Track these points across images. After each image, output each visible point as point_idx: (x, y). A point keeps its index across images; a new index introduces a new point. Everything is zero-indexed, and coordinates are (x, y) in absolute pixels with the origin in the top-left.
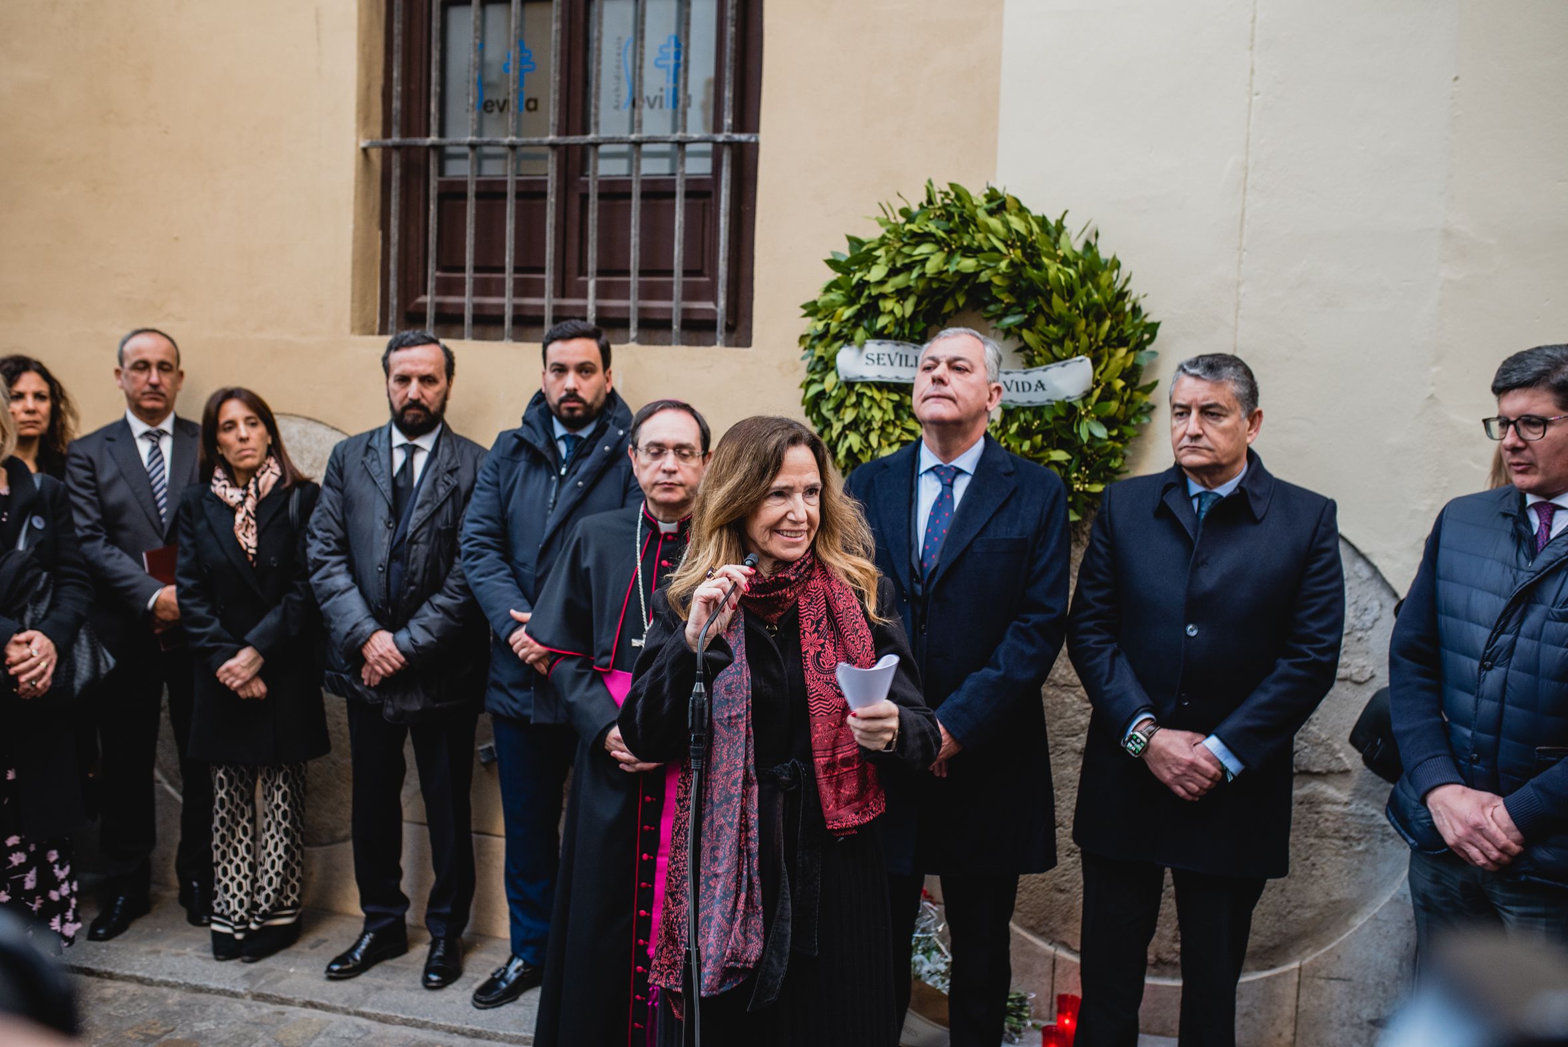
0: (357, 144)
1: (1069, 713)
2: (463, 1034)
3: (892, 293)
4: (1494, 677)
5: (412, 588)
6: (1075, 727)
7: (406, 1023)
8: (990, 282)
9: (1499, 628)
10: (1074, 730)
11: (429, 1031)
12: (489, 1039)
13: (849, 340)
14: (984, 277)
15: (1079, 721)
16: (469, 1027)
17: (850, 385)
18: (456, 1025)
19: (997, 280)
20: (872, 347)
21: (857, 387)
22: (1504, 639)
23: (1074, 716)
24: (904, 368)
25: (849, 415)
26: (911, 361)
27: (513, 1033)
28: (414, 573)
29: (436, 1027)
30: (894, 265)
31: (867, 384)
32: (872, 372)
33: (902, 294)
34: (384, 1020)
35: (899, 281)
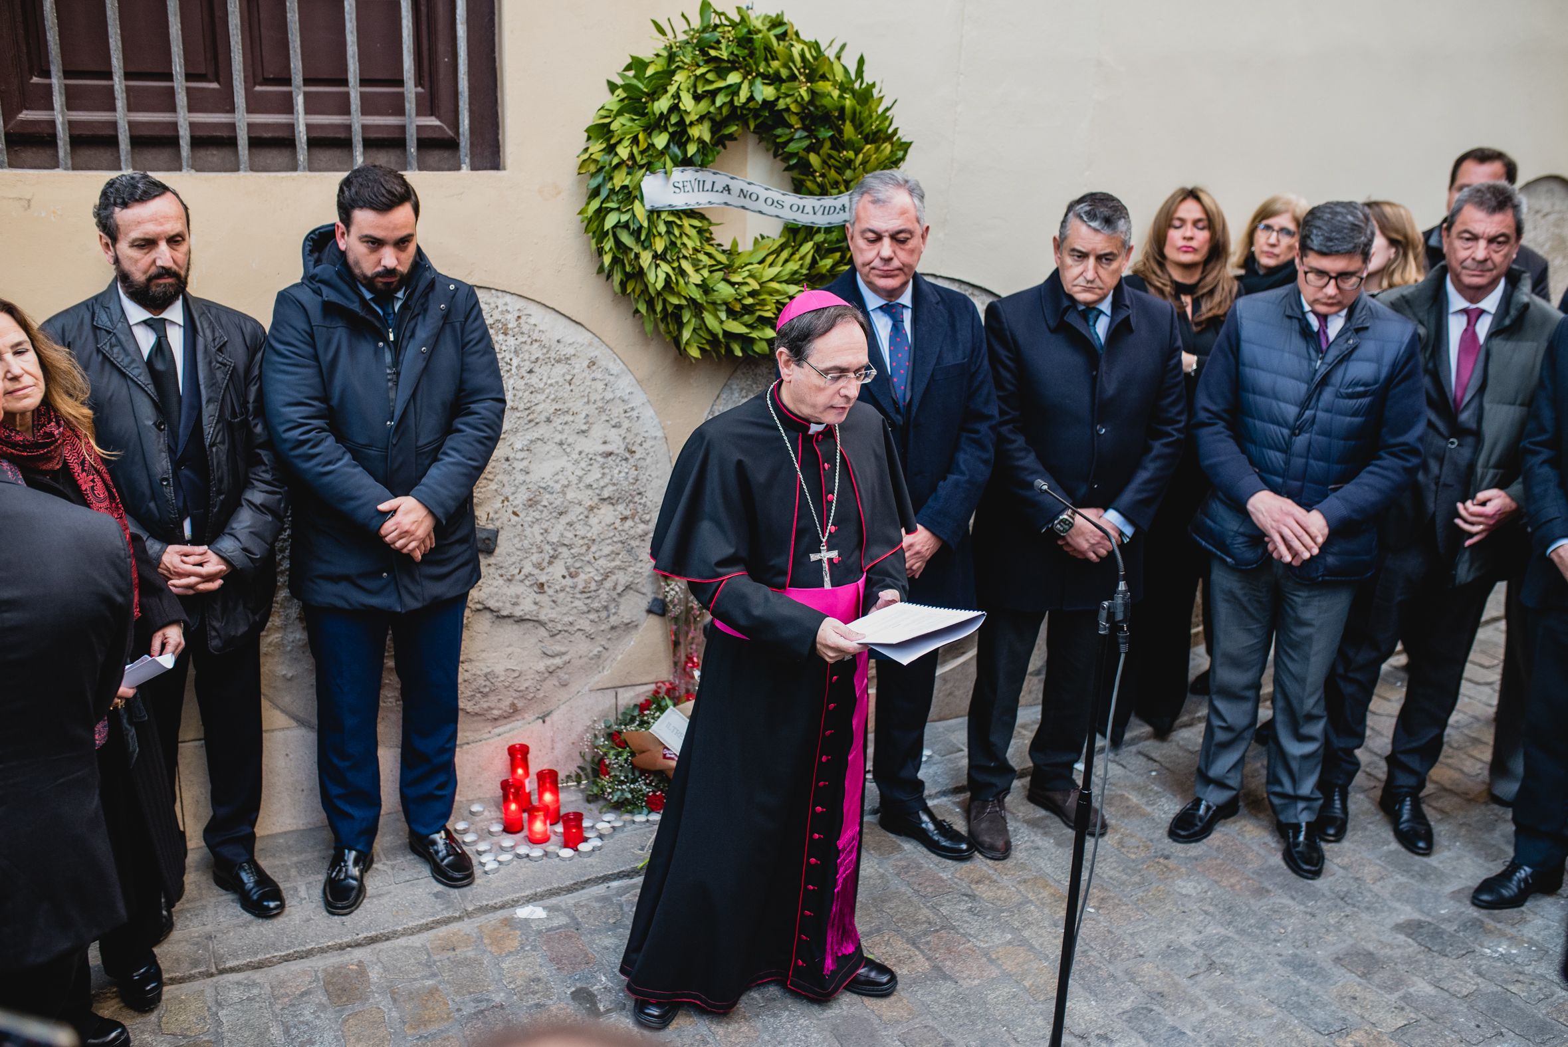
2: (358, 945)
3: (697, 120)
4: (1301, 441)
5: (222, 497)
7: (286, 959)
8: (788, 109)
9: (1304, 405)
11: (318, 956)
12: (388, 939)
13: (649, 167)
14: (781, 104)
16: (361, 936)
17: (654, 213)
18: (346, 940)
19: (793, 108)
20: (678, 175)
21: (663, 216)
22: (1308, 413)
24: (702, 193)
25: (659, 246)
26: (708, 186)
27: (411, 924)
28: (221, 481)
29: (322, 951)
30: (695, 91)
31: (677, 213)
32: (681, 201)
33: (702, 120)
34: (259, 966)
35: (701, 107)
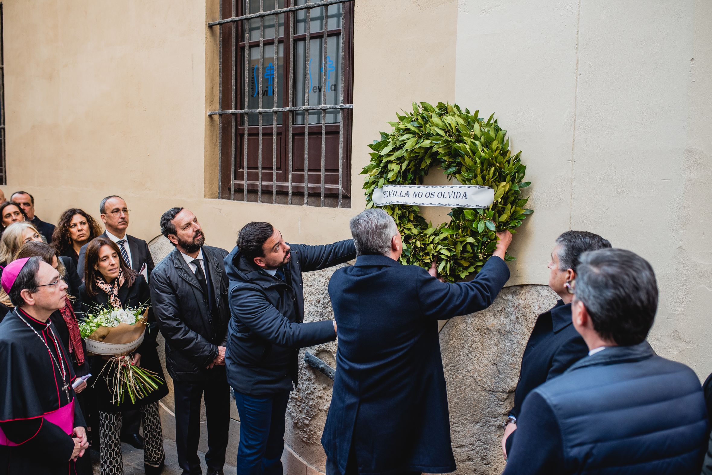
0: (206, 114)
1: (492, 406)
3: (394, 160)
6: (495, 413)
8: (437, 151)
10: (495, 415)
14: (434, 149)
15: (497, 410)
19: (440, 150)
20: (385, 188)
23: (494, 408)
30: (396, 146)
33: (400, 160)
35: (398, 154)
